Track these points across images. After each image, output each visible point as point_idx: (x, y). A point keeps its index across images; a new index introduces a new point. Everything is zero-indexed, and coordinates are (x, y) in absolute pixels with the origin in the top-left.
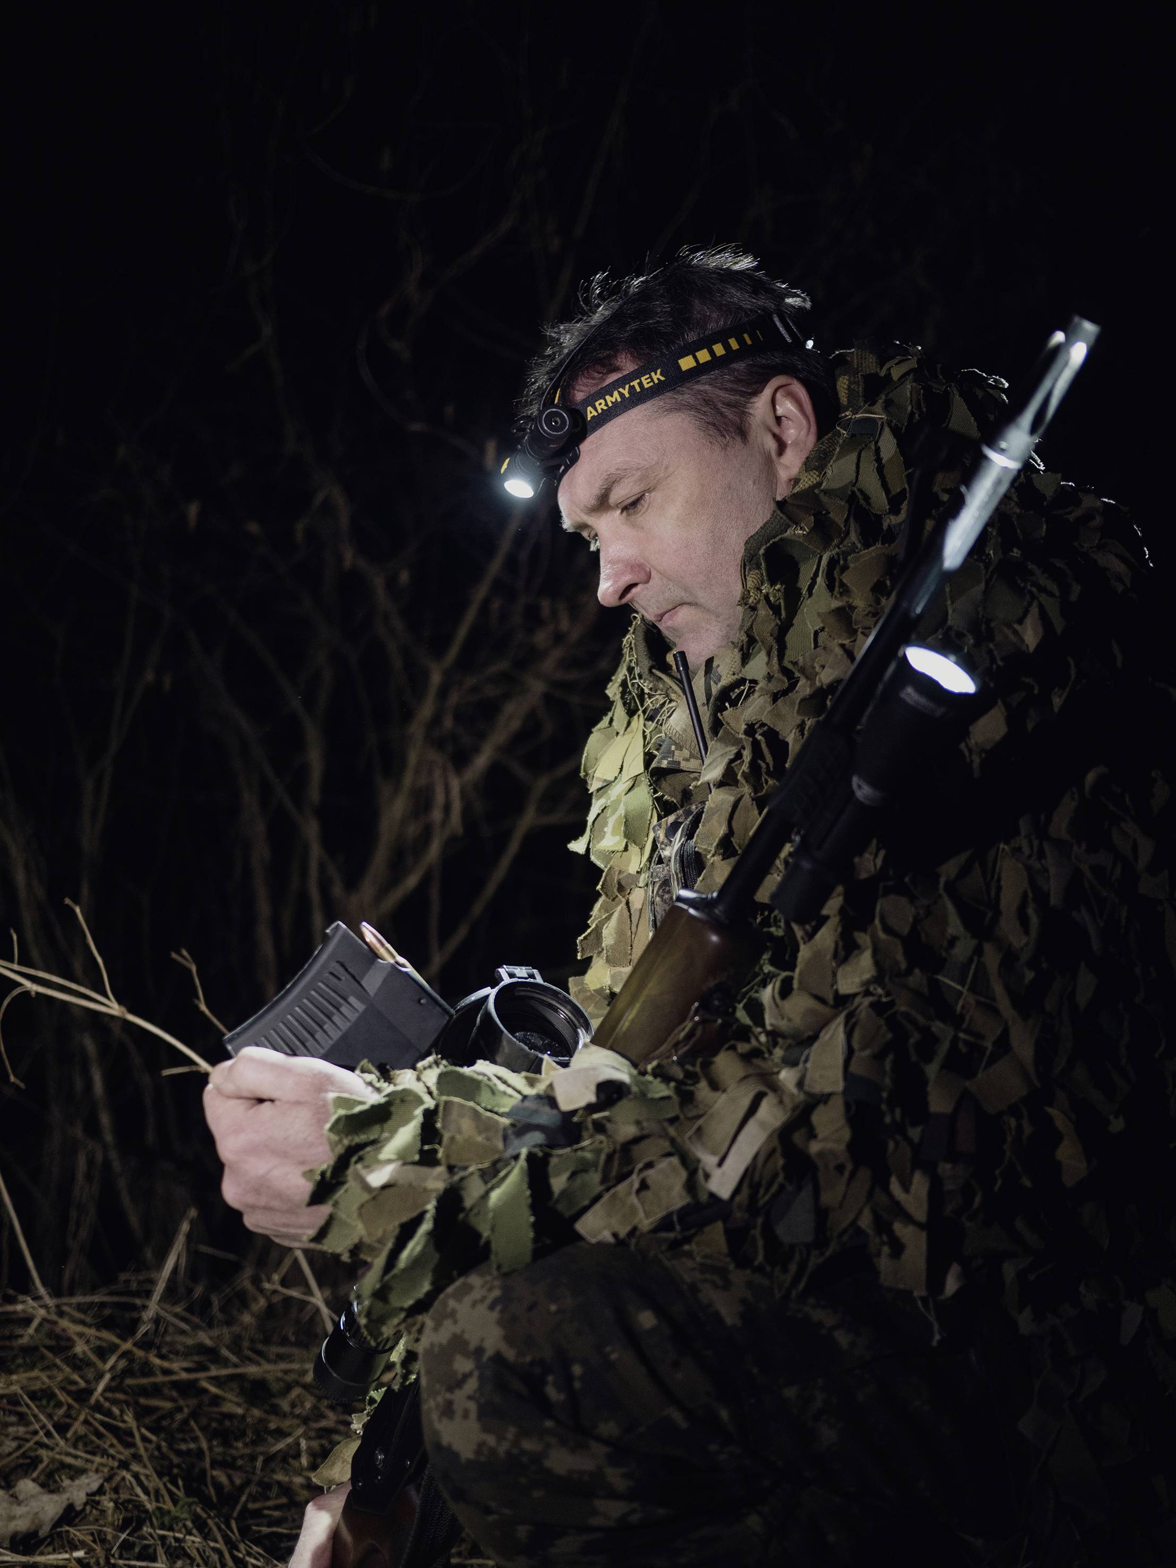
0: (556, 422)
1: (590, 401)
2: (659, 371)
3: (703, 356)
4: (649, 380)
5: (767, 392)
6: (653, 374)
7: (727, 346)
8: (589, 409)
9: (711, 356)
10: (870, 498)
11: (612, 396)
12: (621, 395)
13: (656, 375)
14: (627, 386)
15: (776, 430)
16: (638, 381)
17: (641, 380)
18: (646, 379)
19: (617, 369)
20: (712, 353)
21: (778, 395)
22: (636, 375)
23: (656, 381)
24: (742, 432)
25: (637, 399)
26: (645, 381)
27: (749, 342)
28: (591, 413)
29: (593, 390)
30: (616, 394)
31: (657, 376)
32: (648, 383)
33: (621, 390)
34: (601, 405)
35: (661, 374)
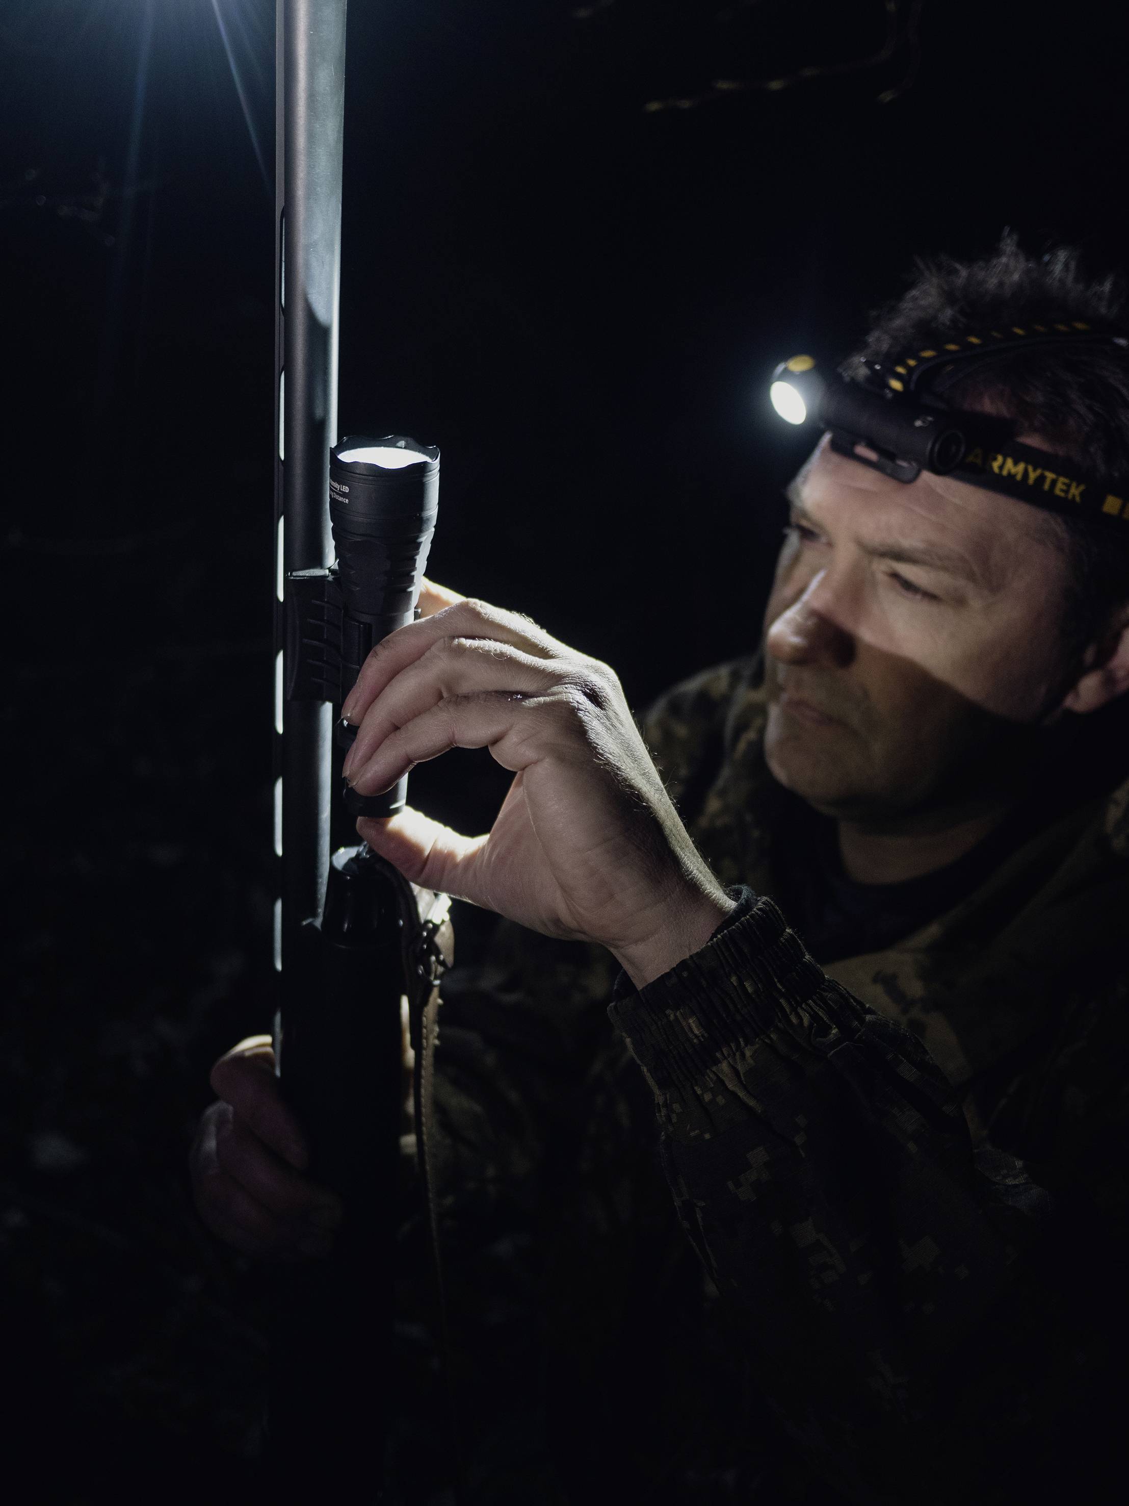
11: (1015, 464)
13: (1076, 488)
14: (1039, 472)
16: (1055, 476)
17: (1057, 478)
22: (1059, 468)
23: (1070, 496)
25: (1037, 495)
26: (1061, 484)
30: (1021, 467)
35: (1082, 494)
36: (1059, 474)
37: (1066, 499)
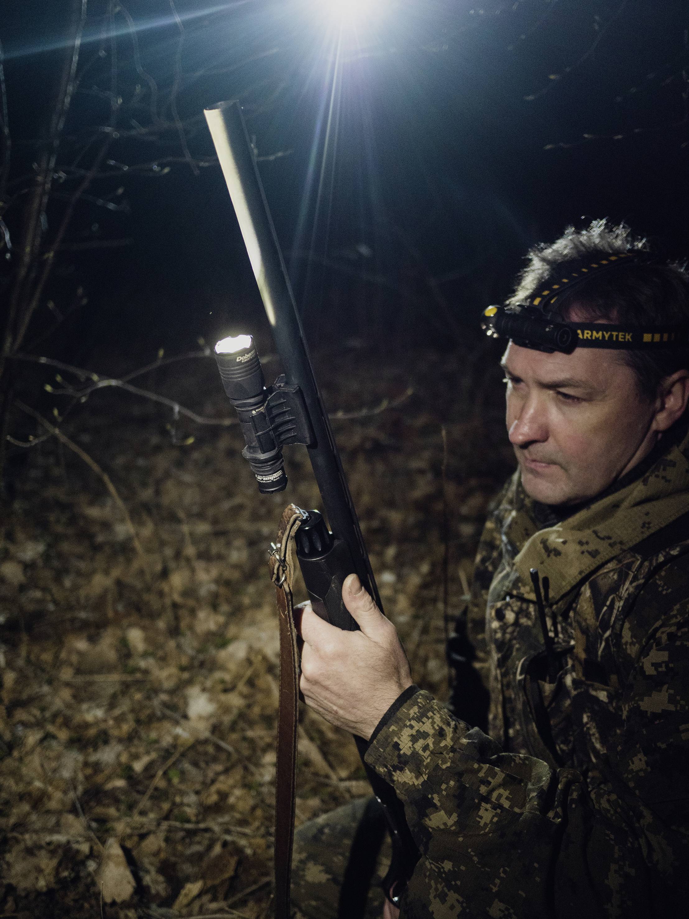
36: (619, 332)
37: (625, 341)
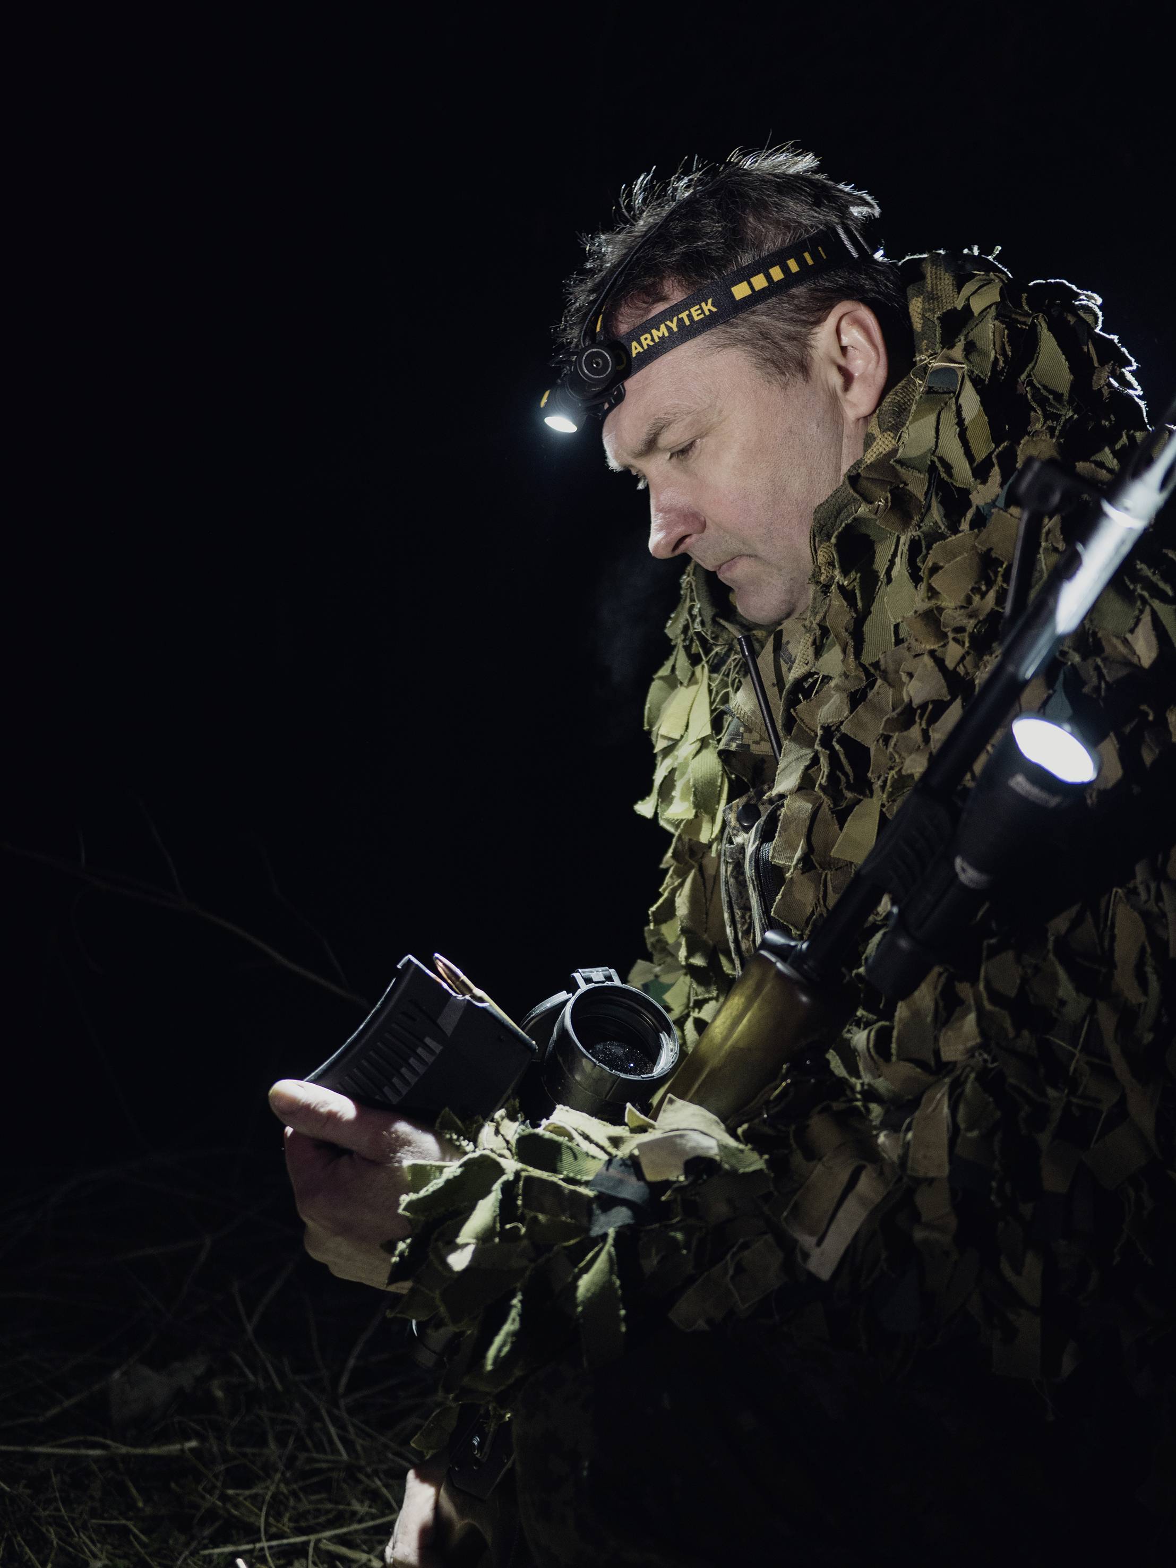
0: (597, 364)
1: (635, 335)
2: (710, 301)
3: (759, 282)
4: (699, 312)
5: (831, 321)
6: (703, 304)
7: (786, 269)
8: (634, 344)
9: (768, 281)
10: (952, 468)
11: (658, 330)
12: (669, 328)
13: (707, 305)
14: (675, 319)
15: (842, 362)
16: (687, 312)
17: (690, 312)
18: (696, 311)
19: (664, 299)
20: (769, 277)
21: (844, 324)
22: (685, 305)
23: (707, 313)
24: (804, 368)
25: (688, 332)
26: (694, 311)
27: (810, 262)
28: (636, 349)
29: (638, 322)
30: (663, 327)
31: (708, 307)
32: (698, 315)
33: (668, 323)
34: (646, 340)
35: (713, 305)
